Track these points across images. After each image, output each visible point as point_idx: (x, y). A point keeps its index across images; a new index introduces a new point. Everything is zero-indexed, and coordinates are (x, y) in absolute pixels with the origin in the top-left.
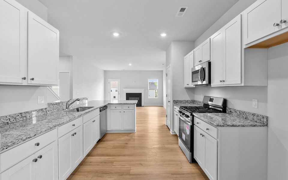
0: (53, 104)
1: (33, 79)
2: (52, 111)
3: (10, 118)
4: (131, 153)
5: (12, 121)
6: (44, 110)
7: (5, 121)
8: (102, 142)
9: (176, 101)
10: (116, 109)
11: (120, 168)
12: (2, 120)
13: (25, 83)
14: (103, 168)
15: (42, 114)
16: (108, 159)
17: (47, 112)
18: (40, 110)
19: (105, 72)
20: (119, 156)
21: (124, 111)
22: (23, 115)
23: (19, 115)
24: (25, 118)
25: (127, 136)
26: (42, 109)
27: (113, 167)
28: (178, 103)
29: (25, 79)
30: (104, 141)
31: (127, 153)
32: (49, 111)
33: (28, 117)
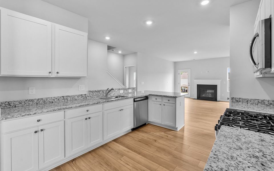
0: (93, 92)
1: (58, 73)
2: (92, 97)
3: (54, 99)
4: (150, 153)
5: (56, 101)
6: (84, 96)
7: (51, 101)
8: (136, 132)
9: (237, 99)
10: (156, 101)
11: (122, 165)
12: (49, 100)
13: (52, 76)
14: (111, 158)
15: (81, 98)
16: (124, 150)
17: (87, 97)
18: (79, 95)
19: (175, 63)
20: (135, 151)
21: (164, 104)
22: (65, 98)
23: (62, 98)
24: (66, 100)
25: (165, 132)
26: (82, 95)
27: (119, 160)
28: (240, 103)
29: (50, 73)
30: (139, 131)
31: (145, 152)
32: (88, 97)
33: (69, 100)
